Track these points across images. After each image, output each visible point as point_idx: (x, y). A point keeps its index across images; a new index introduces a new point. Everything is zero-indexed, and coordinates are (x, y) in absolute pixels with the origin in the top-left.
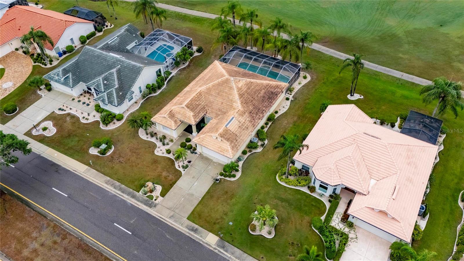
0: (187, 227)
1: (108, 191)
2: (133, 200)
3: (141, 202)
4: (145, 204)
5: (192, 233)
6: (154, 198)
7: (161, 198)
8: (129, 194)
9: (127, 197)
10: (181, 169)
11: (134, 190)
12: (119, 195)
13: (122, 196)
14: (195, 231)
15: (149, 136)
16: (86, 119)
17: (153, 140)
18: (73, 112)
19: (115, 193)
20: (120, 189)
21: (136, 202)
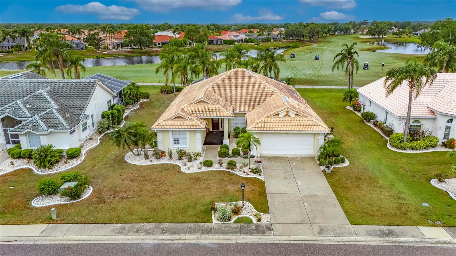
1: (139, 244)
2: (211, 236)
3: (234, 233)
4: (245, 233)
6: (254, 220)
7: (265, 215)
8: (192, 232)
9: (192, 237)
11: (196, 222)
12: (171, 240)
13: (179, 239)
15: (152, 158)
17: (164, 161)
19: (156, 242)
20: (165, 231)
21: (221, 237)
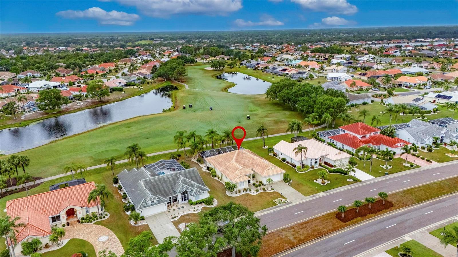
0: (310, 197)
2: (281, 207)
5: (315, 197)
6: (286, 201)
7: (287, 200)
8: (276, 207)
10: (273, 191)
14: (314, 196)
15: (238, 193)
16: (197, 210)
17: (242, 193)
18: (182, 214)
20: (271, 209)
